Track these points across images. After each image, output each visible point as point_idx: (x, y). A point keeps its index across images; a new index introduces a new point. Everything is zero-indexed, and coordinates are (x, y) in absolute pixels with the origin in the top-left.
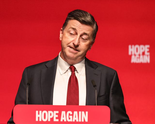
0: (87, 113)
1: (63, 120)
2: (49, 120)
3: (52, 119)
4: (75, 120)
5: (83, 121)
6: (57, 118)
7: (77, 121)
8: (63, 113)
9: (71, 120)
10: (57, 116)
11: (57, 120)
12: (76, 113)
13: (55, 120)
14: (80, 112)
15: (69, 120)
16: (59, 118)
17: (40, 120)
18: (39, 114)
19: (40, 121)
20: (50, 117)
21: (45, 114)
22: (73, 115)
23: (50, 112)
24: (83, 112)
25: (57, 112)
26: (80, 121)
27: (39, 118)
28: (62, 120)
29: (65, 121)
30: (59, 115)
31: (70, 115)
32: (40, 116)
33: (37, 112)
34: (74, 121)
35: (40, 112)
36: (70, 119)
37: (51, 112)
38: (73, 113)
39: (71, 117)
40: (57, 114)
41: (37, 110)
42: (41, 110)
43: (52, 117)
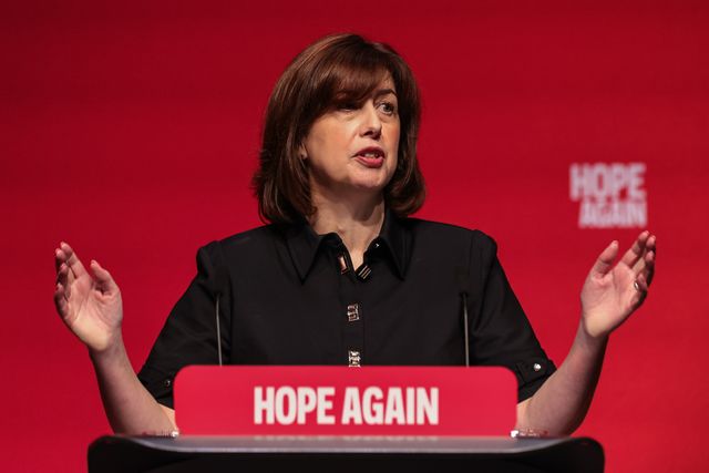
0: (435, 392)
1: (352, 420)
2: (302, 420)
3: (312, 416)
4: (395, 420)
5: (421, 421)
6: (328, 413)
7: (401, 421)
8: (351, 393)
9: (378, 420)
10: (329, 405)
11: (331, 420)
12: (395, 393)
13: (323, 419)
14: (410, 391)
15: (370, 420)
16: (337, 411)
17: (270, 420)
18: (264, 397)
19: (270, 426)
20: (304, 409)
21: (286, 399)
22: (384, 401)
23: (304, 391)
24: (422, 392)
25: (331, 391)
26: (411, 421)
27: (264, 412)
28: (345, 420)
29: (358, 421)
30: (337, 402)
31: (374, 400)
32: (268, 405)
33: (258, 391)
34: (389, 421)
35: (270, 391)
36: (374, 413)
37: (308, 391)
38: (386, 394)
39: (378, 407)
40: (328, 398)
41: (258, 385)
42: (271, 385)
43: (310, 408)
